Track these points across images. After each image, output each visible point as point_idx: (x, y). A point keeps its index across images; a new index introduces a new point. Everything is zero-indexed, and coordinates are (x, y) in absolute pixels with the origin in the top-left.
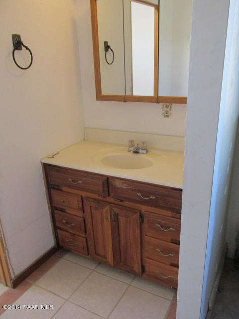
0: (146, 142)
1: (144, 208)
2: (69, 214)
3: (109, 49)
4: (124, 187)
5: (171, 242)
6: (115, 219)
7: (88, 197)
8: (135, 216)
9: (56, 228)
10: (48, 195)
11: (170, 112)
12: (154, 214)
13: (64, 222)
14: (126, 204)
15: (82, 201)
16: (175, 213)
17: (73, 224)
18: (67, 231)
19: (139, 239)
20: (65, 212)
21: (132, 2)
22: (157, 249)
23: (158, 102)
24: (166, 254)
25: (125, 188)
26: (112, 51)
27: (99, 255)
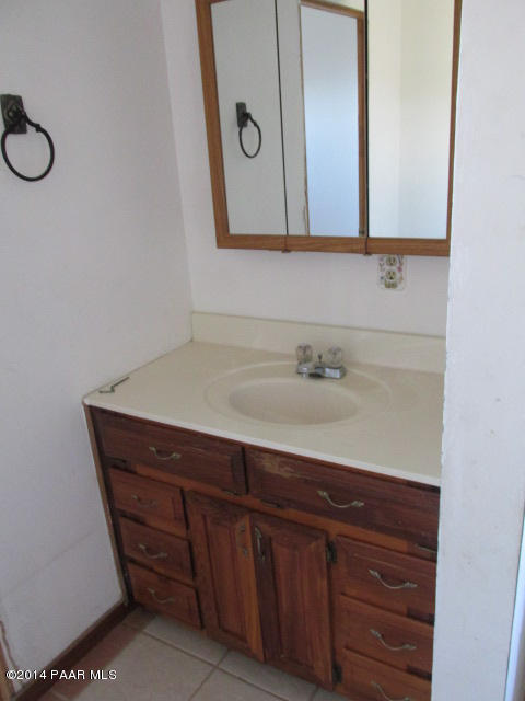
0: (339, 350)
1: (336, 528)
2: (154, 529)
3: (249, 122)
4: (285, 472)
5: (409, 615)
6: (266, 550)
7: (196, 493)
8: (313, 545)
9: (123, 561)
10: (102, 481)
11: (398, 275)
12: (362, 544)
13: (142, 547)
14: (292, 513)
15: (184, 501)
16: (416, 546)
17: (162, 555)
18: (151, 570)
19: (325, 602)
20: (143, 523)
21: (302, 8)
22: (373, 631)
23: (368, 253)
24: (395, 646)
25: (287, 475)
26: (255, 124)
27: (227, 631)
